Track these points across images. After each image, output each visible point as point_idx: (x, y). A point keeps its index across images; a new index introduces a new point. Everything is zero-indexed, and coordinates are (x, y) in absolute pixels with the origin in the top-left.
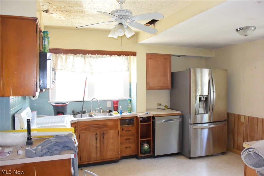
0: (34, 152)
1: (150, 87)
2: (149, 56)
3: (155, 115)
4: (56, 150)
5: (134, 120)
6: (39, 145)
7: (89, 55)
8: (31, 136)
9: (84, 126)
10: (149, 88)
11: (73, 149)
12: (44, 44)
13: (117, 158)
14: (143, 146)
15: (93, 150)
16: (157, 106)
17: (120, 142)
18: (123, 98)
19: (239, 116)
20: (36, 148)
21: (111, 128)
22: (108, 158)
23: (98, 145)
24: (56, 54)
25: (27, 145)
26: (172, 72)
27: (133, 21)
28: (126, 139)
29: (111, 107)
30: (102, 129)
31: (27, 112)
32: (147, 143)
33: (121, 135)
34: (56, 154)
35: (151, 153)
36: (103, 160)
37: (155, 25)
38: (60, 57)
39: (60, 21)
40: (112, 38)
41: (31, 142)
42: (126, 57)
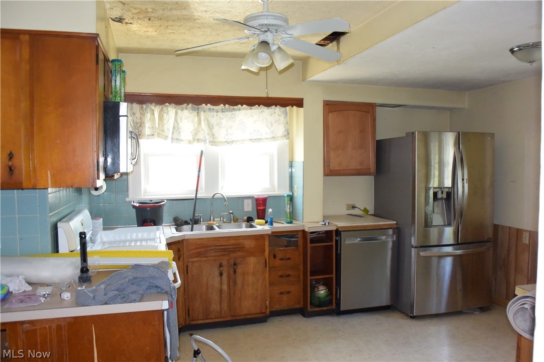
0: (91, 295)
1: (331, 171)
2: (330, 107)
3: (342, 227)
4: (134, 292)
5: (298, 237)
6: (103, 283)
7: (206, 105)
8: (88, 265)
9: (196, 248)
10: (329, 172)
11: (166, 292)
12: (113, 84)
13: (261, 313)
14: (316, 290)
15: (215, 297)
16: (347, 210)
17: (269, 282)
18: (277, 192)
19: (519, 232)
20: (96, 288)
21: (251, 253)
22: (244, 313)
23: (225, 287)
24: (141, 105)
25: (81, 282)
26: (378, 139)
27: (289, 36)
28: (281, 276)
29: (251, 210)
30: (233, 255)
31: (83, 219)
32: (323, 284)
33: (270, 268)
34: (134, 301)
35: (332, 305)
36: (233, 316)
37: (339, 44)
38: (149, 110)
39: (148, 37)
40: (248, 70)
41: (87, 277)
42: (283, 109)
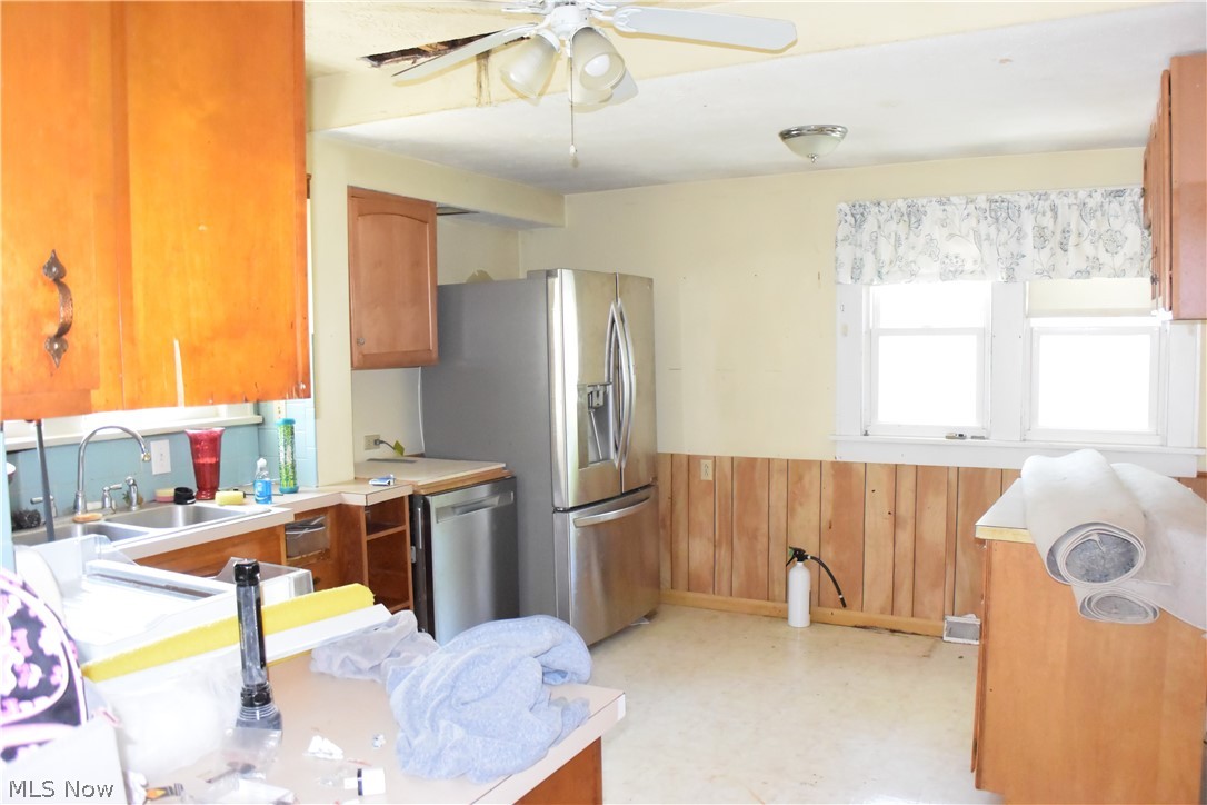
1: (366, 357)
2: (361, 203)
3: (423, 487)
10: (362, 361)
16: (366, 449)
18: (224, 417)
19: (691, 461)
29: (168, 470)
